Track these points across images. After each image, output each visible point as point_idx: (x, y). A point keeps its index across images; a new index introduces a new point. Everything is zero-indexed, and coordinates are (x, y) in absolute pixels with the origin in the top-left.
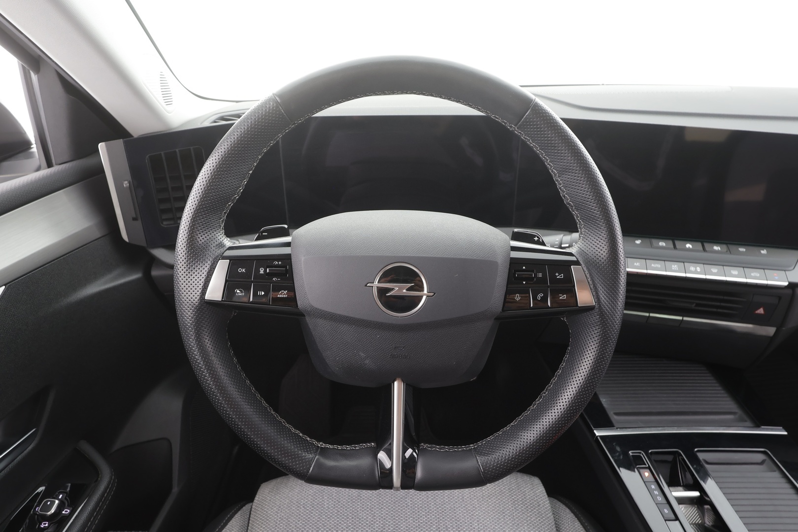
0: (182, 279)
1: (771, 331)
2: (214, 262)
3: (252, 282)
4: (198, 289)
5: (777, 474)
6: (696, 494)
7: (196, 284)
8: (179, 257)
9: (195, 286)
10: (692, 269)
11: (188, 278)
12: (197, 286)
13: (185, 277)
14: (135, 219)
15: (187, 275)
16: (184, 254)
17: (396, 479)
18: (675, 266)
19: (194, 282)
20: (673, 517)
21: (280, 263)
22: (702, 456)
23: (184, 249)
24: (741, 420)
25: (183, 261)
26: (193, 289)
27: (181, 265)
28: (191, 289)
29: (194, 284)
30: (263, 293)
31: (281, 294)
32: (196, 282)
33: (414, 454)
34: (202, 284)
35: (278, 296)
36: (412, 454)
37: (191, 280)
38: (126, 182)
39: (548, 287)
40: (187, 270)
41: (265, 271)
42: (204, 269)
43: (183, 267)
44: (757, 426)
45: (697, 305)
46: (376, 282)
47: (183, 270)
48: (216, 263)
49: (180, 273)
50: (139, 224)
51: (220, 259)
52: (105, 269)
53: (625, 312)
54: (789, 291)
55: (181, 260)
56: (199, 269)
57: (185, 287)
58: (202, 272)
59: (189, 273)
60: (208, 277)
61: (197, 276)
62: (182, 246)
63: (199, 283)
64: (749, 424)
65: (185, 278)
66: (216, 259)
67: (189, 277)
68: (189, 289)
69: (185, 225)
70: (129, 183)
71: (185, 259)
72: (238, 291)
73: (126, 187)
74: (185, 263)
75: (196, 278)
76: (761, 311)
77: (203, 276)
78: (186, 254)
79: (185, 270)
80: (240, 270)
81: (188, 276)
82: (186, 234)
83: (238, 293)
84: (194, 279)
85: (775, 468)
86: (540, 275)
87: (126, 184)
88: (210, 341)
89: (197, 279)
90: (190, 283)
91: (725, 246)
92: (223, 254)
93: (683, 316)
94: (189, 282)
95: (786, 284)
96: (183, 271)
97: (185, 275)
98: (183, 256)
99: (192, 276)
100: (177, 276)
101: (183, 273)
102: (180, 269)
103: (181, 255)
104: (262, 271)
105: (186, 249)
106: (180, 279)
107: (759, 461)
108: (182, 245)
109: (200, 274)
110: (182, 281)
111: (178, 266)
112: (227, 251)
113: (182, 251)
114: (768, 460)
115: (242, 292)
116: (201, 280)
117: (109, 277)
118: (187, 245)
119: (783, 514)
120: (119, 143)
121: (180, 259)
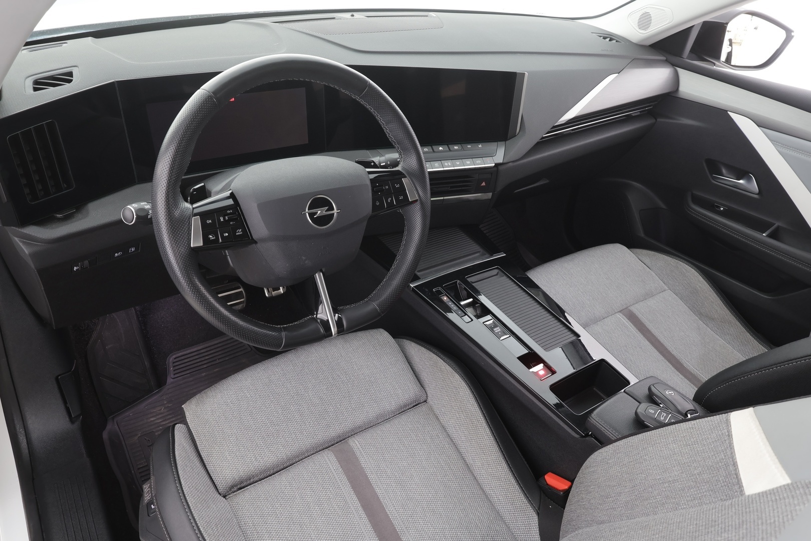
1: (489, 195)
3: (218, 228)
5: (505, 277)
6: (471, 300)
10: (446, 164)
17: (334, 330)
18: (437, 164)
20: (464, 314)
21: (231, 211)
22: (469, 280)
24: (483, 255)
30: (227, 234)
31: (238, 232)
33: (340, 315)
35: (237, 234)
36: (338, 316)
39: (392, 193)
41: (224, 219)
44: (492, 255)
45: (451, 187)
46: (307, 211)
48: (190, 221)
51: (192, 217)
53: (432, 199)
54: (495, 169)
64: (487, 255)
66: (190, 218)
76: (484, 184)
80: (208, 222)
83: (211, 238)
85: (503, 275)
86: (387, 187)
91: (460, 145)
92: (192, 213)
93: (444, 197)
95: (494, 165)
104: (222, 219)
107: (496, 273)
112: (194, 210)
114: (500, 272)
115: (213, 237)
119: (510, 295)
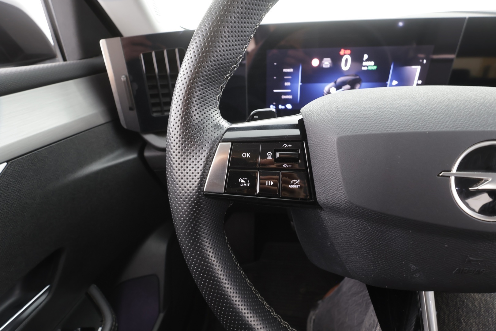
0: (176, 167)
2: (214, 145)
3: (258, 169)
4: (196, 178)
7: (193, 173)
8: (172, 139)
9: (192, 175)
11: (183, 165)
12: (194, 174)
13: (179, 164)
14: (131, 109)
15: (182, 161)
16: (177, 135)
19: (190, 170)
21: (290, 146)
23: (178, 129)
25: (177, 144)
26: (190, 178)
27: (174, 149)
28: (187, 179)
29: (190, 173)
30: (273, 183)
31: (293, 184)
32: (193, 170)
34: (200, 173)
35: (290, 186)
37: (187, 167)
38: (123, 76)
40: (182, 156)
41: (274, 156)
42: (202, 154)
43: (176, 152)
47: (176, 155)
48: (215, 146)
49: (173, 160)
50: (134, 114)
51: (220, 142)
52: (108, 150)
55: (174, 143)
56: (196, 154)
57: (179, 176)
58: (200, 157)
59: (185, 159)
60: (207, 164)
61: (194, 163)
62: (176, 126)
63: (197, 172)
65: (180, 166)
66: (216, 142)
67: (185, 164)
68: (185, 178)
69: (179, 99)
70: (126, 77)
71: (180, 141)
72: (242, 181)
73: (124, 81)
74: (179, 147)
75: (193, 165)
77: (201, 162)
78: (180, 135)
79: (179, 155)
80: (244, 155)
81: (183, 163)
82: (180, 111)
83: (242, 183)
84: (191, 166)
87: (123, 78)
88: (211, 244)
89: (194, 167)
90: (186, 172)
92: (223, 135)
94: (185, 170)
96: (177, 157)
97: (179, 161)
98: (177, 138)
99: (188, 163)
100: (170, 163)
101: (178, 160)
102: (174, 154)
103: (175, 137)
104: (270, 156)
105: (180, 129)
106: (174, 166)
108: (175, 124)
109: (197, 160)
110: (177, 169)
111: (171, 151)
112: (228, 133)
113: (175, 131)
115: (247, 182)
116: (198, 167)
117: (112, 156)
118: (181, 124)
120: (117, 41)
121: (173, 141)
